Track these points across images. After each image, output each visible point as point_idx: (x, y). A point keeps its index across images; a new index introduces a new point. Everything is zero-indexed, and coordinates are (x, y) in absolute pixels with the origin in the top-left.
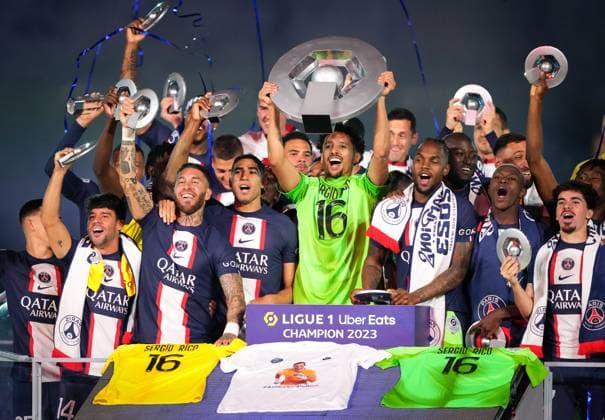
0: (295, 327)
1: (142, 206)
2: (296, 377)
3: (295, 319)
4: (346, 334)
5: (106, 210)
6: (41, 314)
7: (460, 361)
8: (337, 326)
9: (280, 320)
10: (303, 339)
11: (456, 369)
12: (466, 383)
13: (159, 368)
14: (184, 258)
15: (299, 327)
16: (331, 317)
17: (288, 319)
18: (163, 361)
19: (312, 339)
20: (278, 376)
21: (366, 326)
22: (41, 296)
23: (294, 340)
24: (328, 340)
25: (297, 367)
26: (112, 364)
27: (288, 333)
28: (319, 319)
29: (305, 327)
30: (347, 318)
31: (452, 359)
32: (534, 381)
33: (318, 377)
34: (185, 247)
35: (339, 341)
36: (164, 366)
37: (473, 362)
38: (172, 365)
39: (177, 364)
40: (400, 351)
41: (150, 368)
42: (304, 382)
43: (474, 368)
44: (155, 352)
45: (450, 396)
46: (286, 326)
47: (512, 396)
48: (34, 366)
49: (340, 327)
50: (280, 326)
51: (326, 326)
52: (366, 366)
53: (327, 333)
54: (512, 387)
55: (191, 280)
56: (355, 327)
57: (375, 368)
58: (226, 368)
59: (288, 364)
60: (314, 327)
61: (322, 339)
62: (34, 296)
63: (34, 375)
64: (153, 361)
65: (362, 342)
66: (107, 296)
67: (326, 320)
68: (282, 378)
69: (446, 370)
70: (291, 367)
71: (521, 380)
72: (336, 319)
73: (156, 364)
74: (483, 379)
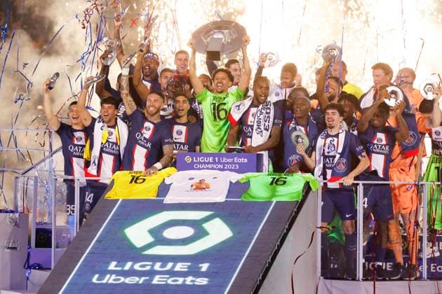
0: (200, 163)
1: (130, 108)
2: (201, 186)
3: (200, 159)
4: (224, 166)
5: (110, 105)
6: (78, 154)
7: (278, 179)
8: (219, 163)
9: (193, 159)
10: (203, 169)
11: (276, 183)
12: (281, 190)
13: (136, 182)
14: (147, 134)
15: (202, 163)
16: (217, 159)
17: (196, 159)
18: (137, 178)
19: (208, 168)
20: (192, 186)
21: (233, 163)
22: (78, 145)
23: (199, 169)
24: (215, 169)
25: (201, 182)
26: (113, 180)
27: (196, 166)
28: (211, 159)
29: (205, 163)
30: (225, 159)
31: (274, 178)
32: (313, 189)
33: (211, 186)
34: (149, 129)
35: (220, 169)
36: (138, 181)
37: (285, 180)
38: (142, 181)
39: (144, 180)
40: (249, 174)
41: (131, 182)
42: (204, 189)
43: (285, 182)
44: (133, 175)
45: (273, 195)
46: (195, 163)
47: (303, 196)
48: (76, 181)
49: (221, 163)
50: (193, 163)
51: (214, 162)
52: (234, 181)
53: (215, 166)
54: (303, 191)
55: (149, 145)
56: (228, 163)
57: (238, 182)
58: (167, 182)
59: (196, 181)
60: (209, 163)
61: (212, 169)
62: (75, 145)
63: (76, 185)
64: (133, 179)
65: (231, 170)
66: (109, 145)
67: (214, 160)
68: (194, 187)
69: (272, 184)
70: (198, 181)
71: (307, 188)
72: (219, 159)
73: (135, 180)
74: (289, 187)
